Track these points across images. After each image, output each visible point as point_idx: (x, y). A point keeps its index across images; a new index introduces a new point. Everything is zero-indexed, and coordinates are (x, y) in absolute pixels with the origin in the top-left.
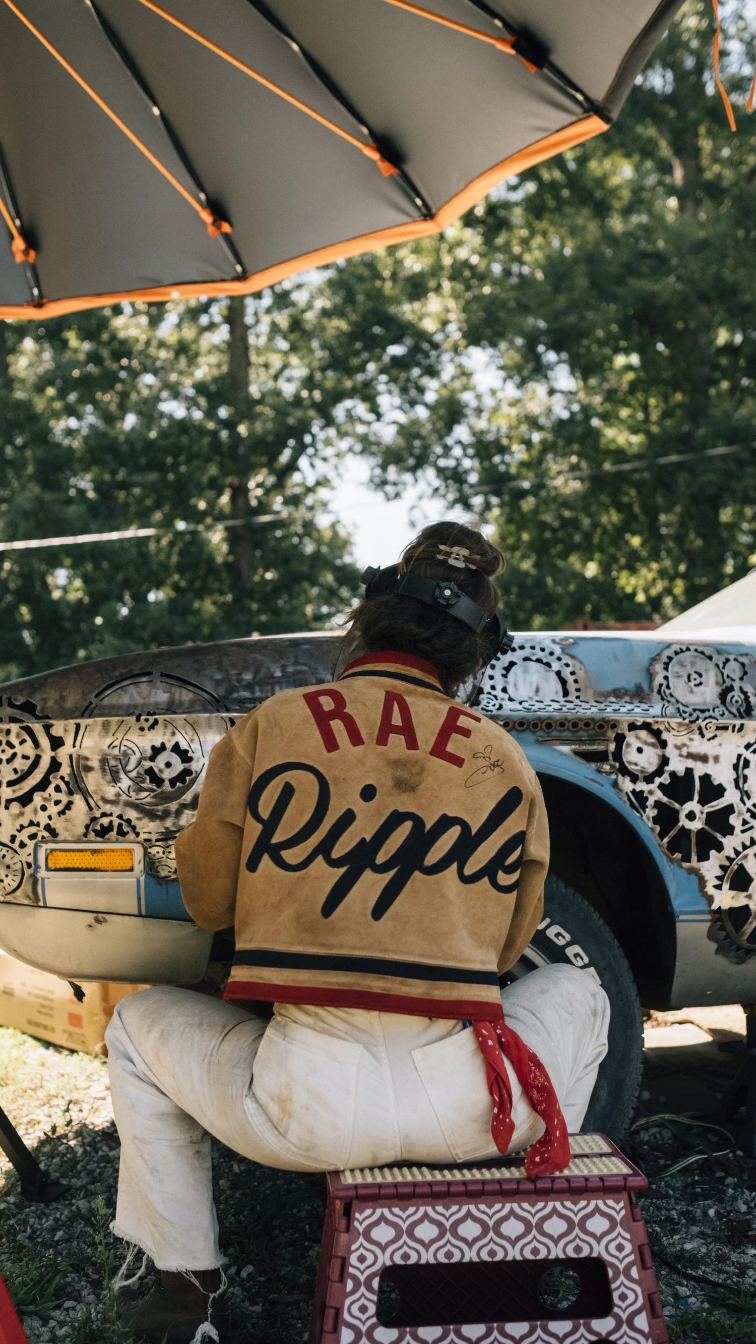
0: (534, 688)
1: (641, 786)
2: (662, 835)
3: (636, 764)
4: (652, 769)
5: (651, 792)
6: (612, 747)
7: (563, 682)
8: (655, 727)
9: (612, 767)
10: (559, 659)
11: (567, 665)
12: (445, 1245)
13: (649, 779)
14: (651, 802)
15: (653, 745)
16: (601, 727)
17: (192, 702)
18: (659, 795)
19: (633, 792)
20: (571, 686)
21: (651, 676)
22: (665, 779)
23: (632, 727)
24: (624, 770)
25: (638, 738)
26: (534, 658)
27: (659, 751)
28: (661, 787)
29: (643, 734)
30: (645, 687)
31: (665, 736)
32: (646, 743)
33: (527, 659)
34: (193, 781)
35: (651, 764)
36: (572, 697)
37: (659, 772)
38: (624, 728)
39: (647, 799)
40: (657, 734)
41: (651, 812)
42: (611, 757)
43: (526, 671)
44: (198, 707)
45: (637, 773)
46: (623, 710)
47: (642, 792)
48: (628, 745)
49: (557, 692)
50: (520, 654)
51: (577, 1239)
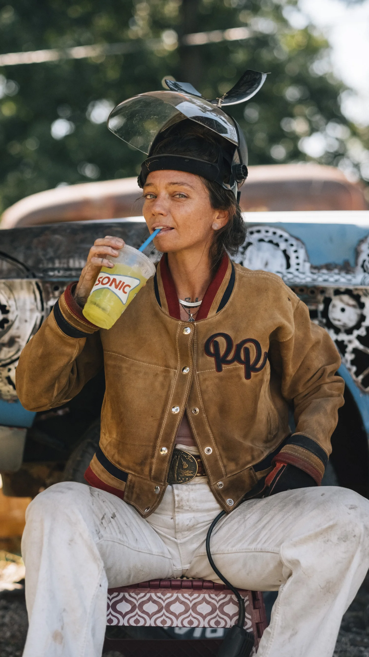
0: (264, 262)
1: (343, 337)
2: (357, 374)
3: (339, 320)
4: (351, 324)
5: (350, 342)
6: (321, 307)
7: (288, 258)
8: (355, 293)
9: (321, 322)
10: (286, 240)
11: (292, 245)
12: (135, 616)
13: (349, 331)
14: (350, 348)
15: (354, 306)
16: (312, 292)
17: (10, 271)
18: (357, 344)
19: (337, 341)
20: (293, 261)
21: (357, 253)
22: (362, 332)
23: (337, 292)
24: (329, 325)
25: (342, 300)
26: (267, 239)
27: (358, 311)
28: (359, 338)
29: (346, 298)
30: (352, 262)
31: (363, 299)
32: (348, 305)
33: (261, 240)
34: (10, 327)
35: (350, 320)
36: (292, 270)
37: (358, 326)
38: (330, 294)
39: (346, 346)
40: (357, 298)
41: (349, 357)
42: (319, 315)
43: (259, 249)
44: (14, 274)
45: (340, 327)
46: (331, 279)
47: (343, 342)
48: (334, 306)
49: (282, 266)
50: (256, 236)
51: (217, 617)
